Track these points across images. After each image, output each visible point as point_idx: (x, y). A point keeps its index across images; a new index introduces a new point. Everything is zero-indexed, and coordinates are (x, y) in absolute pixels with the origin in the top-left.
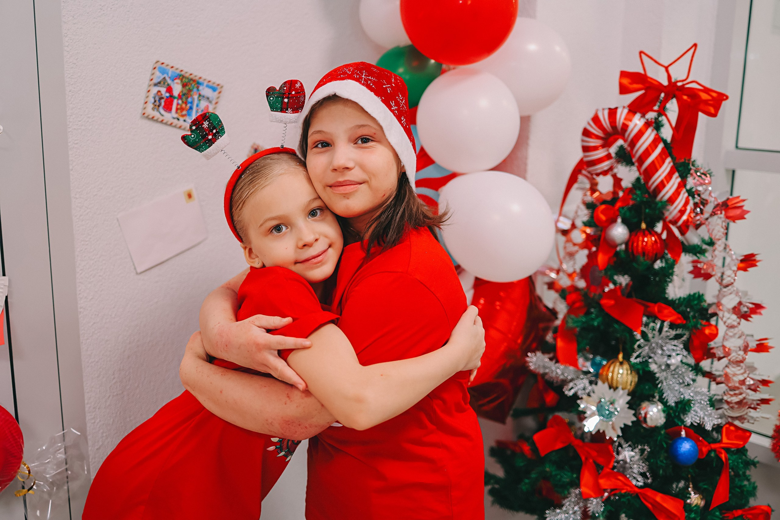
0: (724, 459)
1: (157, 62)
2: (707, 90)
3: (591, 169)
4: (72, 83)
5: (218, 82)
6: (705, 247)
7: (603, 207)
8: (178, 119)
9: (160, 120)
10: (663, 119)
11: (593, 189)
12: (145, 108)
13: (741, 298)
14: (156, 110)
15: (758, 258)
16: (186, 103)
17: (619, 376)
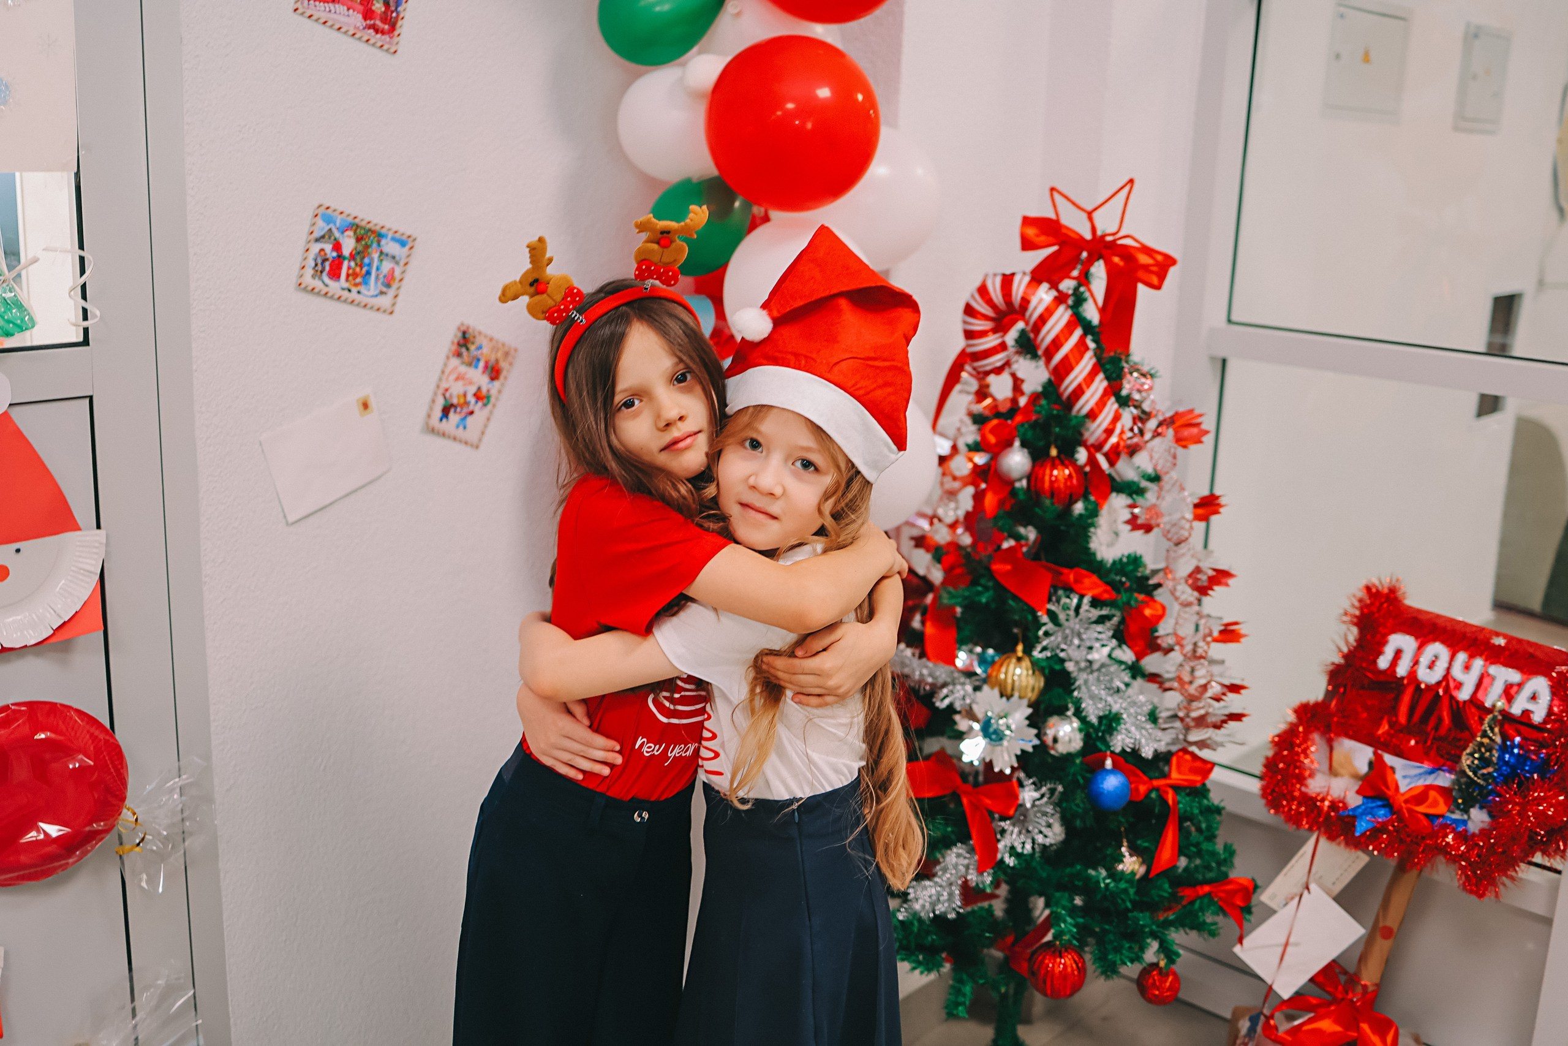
0: (1170, 802)
1: (320, 206)
2: (1146, 250)
3: (978, 364)
4: (197, 243)
5: (408, 233)
6: (1144, 484)
7: (995, 422)
8: (350, 291)
9: (323, 292)
10: (1085, 291)
11: (982, 393)
12: (301, 276)
13: (1199, 561)
14: (317, 278)
15: (1221, 501)
16: (361, 266)
17: (1016, 678)
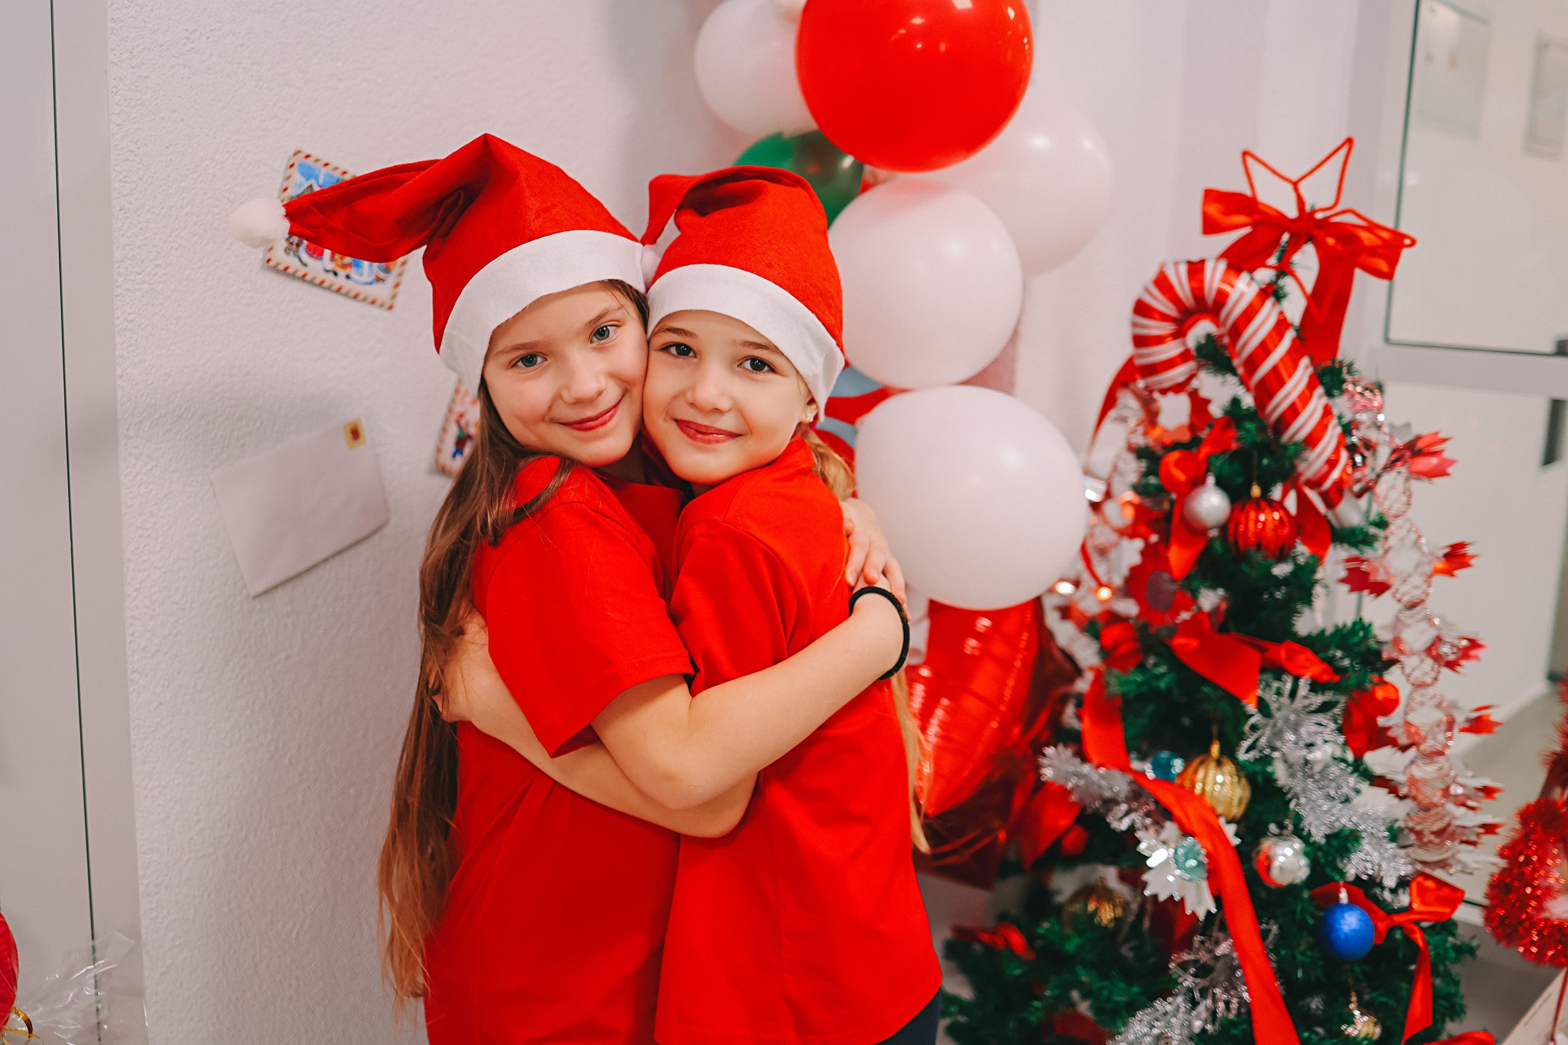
0: (1421, 943)
1: (298, 152)
2: (1372, 227)
3: (1152, 380)
4: (125, 193)
6: (1373, 530)
7: (1175, 455)
8: (335, 274)
9: (300, 274)
10: (1288, 283)
11: (1151, 416)
12: (271, 250)
13: (1438, 629)
14: (291, 253)
15: (1470, 550)
17: (1217, 788)
